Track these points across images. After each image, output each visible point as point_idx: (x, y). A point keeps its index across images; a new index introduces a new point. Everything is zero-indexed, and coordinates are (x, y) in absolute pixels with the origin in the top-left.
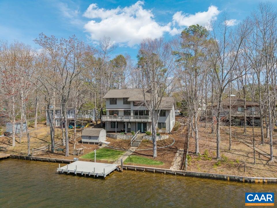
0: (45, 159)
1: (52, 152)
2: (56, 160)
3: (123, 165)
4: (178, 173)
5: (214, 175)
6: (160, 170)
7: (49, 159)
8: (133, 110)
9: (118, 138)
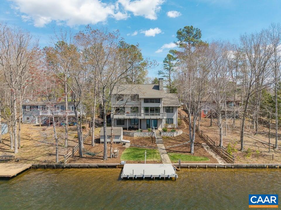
0: (84, 165)
1: (80, 157)
2: (98, 165)
3: (181, 164)
4: (228, 166)
5: (257, 165)
6: (211, 165)
7: (89, 165)
8: (144, 107)
9: (135, 136)
